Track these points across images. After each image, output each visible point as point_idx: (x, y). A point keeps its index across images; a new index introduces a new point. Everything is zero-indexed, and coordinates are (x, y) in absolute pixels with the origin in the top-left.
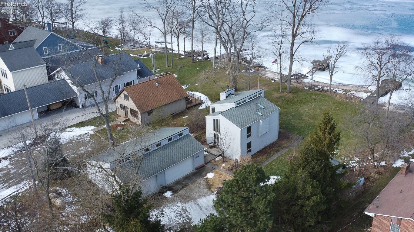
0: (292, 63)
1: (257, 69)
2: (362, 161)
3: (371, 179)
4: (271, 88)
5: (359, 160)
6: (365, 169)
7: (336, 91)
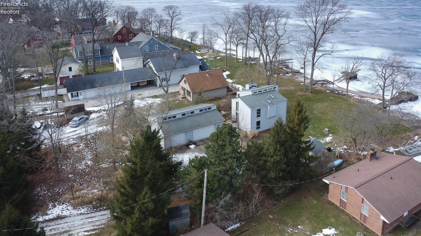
0: (313, 70)
1: (294, 74)
2: (348, 149)
3: (349, 162)
4: (298, 88)
5: (346, 147)
6: (348, 155)
7: (353, 96)
